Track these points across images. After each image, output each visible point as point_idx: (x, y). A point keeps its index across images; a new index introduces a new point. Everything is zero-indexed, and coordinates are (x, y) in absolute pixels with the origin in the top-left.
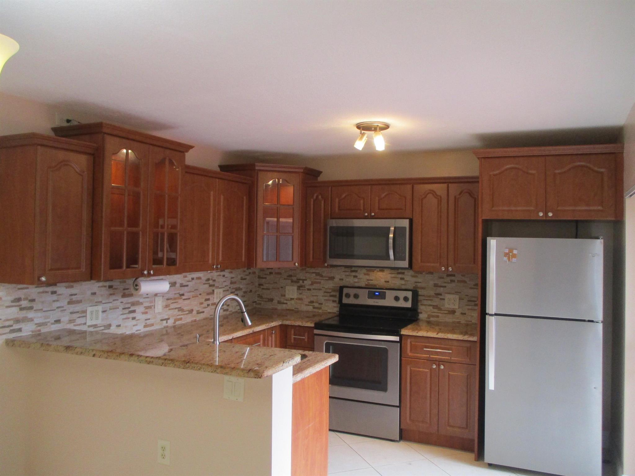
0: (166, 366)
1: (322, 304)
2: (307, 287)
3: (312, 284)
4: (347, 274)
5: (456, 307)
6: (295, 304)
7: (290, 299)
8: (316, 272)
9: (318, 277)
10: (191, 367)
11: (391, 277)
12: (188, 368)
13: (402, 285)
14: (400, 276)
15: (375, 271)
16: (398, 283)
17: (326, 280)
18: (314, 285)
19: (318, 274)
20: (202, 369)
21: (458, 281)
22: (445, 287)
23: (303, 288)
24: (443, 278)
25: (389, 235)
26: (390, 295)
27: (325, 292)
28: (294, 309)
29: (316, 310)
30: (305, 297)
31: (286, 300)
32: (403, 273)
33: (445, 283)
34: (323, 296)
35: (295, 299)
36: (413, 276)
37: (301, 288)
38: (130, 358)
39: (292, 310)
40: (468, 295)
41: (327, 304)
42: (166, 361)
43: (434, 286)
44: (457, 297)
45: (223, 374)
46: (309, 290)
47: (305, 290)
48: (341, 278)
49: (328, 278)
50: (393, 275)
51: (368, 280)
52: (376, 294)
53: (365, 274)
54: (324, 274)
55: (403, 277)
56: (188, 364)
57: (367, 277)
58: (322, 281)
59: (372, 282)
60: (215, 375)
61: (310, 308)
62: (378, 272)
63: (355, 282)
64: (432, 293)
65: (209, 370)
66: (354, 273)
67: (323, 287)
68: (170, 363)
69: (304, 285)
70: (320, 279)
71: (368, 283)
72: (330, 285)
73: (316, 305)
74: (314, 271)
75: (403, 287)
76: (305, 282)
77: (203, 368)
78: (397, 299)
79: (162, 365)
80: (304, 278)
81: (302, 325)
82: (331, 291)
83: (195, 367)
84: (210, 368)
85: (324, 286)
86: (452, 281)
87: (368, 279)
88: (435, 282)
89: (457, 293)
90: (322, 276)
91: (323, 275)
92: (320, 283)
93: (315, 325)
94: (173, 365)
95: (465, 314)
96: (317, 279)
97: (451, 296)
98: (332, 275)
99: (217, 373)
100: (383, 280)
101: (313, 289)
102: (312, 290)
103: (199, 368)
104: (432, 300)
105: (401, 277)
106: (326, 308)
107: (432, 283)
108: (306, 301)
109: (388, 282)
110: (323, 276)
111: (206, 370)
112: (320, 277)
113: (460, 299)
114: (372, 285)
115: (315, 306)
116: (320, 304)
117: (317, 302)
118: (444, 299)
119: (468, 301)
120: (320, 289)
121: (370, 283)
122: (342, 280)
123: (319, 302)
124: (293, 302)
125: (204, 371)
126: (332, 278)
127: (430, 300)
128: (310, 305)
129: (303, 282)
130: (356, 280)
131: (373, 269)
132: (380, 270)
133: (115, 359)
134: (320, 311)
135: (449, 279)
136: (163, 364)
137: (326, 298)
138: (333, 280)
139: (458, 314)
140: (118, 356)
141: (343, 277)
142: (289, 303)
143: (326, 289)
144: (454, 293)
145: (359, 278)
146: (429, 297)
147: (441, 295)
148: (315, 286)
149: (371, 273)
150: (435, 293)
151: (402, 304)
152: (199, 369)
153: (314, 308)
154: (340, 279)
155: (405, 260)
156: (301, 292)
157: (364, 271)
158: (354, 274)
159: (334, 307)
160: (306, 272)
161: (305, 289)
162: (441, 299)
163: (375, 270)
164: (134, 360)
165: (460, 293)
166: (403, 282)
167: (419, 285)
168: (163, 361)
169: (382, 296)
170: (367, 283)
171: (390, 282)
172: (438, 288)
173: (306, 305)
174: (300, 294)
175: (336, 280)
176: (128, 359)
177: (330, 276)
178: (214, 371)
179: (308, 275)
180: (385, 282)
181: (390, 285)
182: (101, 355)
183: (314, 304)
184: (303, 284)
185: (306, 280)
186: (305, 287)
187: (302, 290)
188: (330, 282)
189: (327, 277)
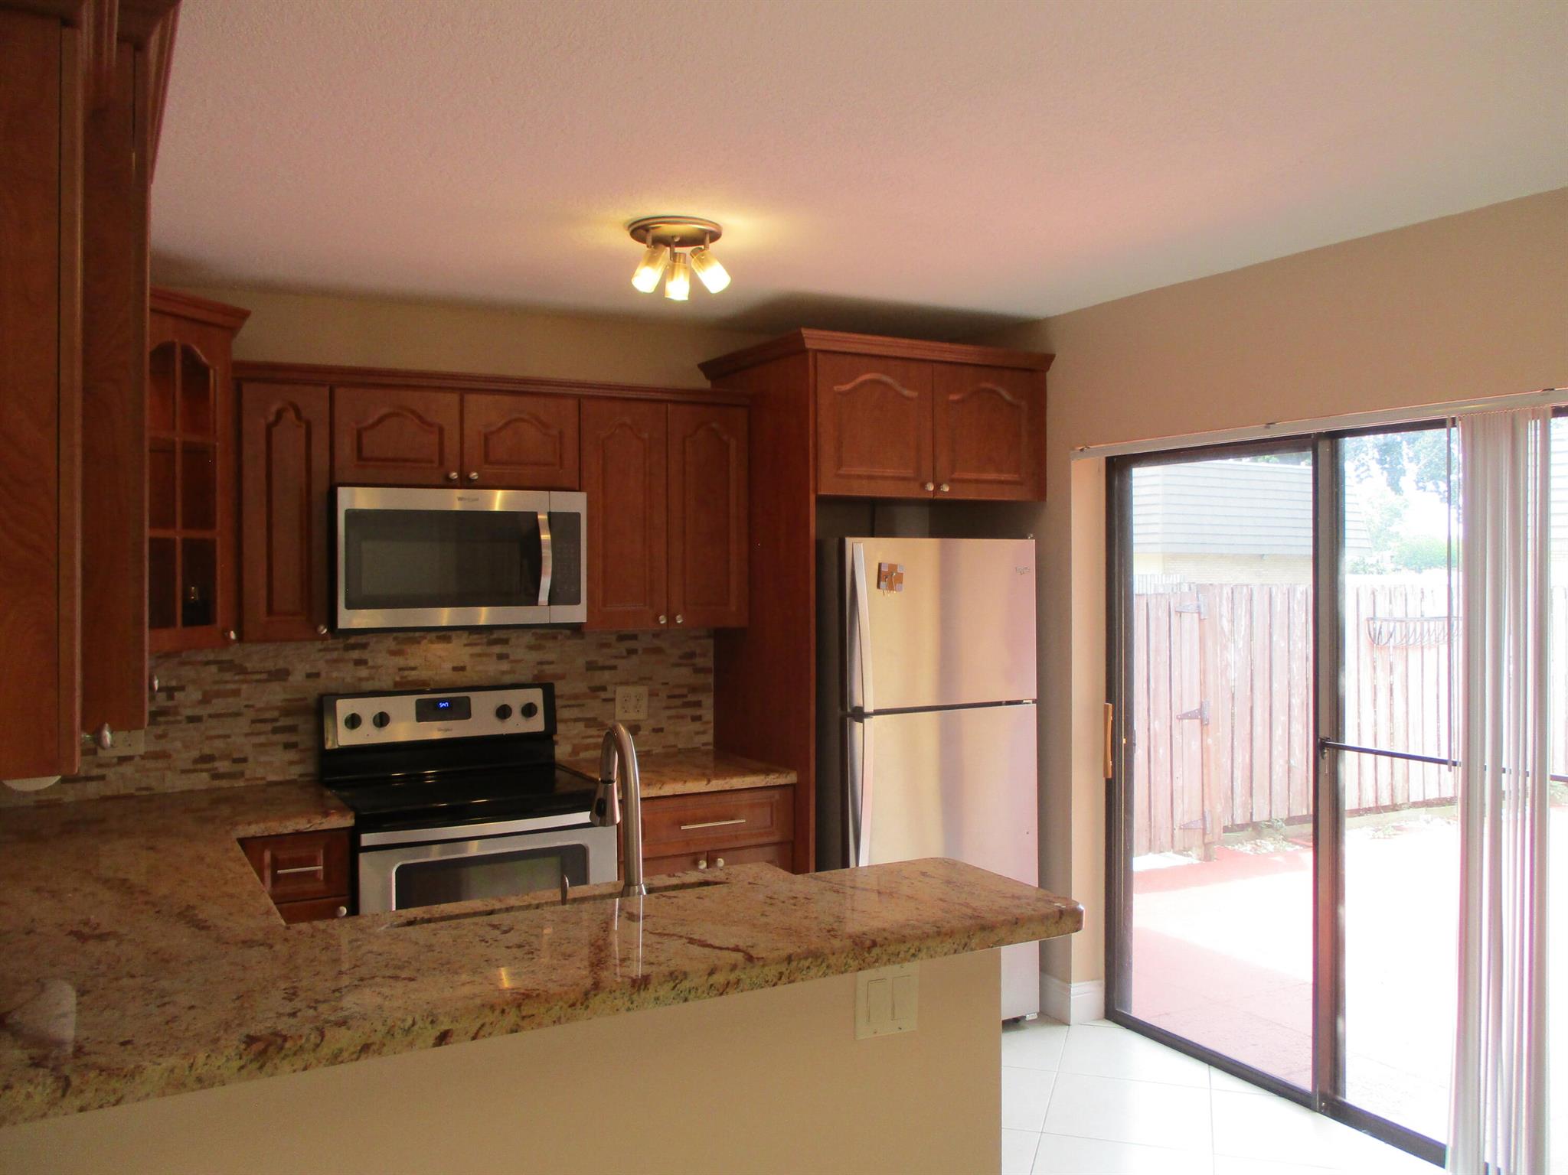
0: (793, 981)
1: (245, 760)
2: (189, 712)
3: (206, 700)
4: (335, 655)
5: (642, 716)
6: (137, 776)
7: (115, 760)
8: (220, 659)
9: (228, 676)
10: (885, 958)
11: (472, 655)
12: (876, 961)
13: (503, 673)
14: (497, 649)
15: (425, 642)
16: (493, 668)
17: (258, 681)
18: (214, 701)
19: (225, 666)
20: (923, 954)
21: (647, 651)
22: (614, 668)
23: (171, 718)
24: (607, 645)
25: (540, 537)
26: (483, 704)
27: (253, 722)
28: (133, 791)
29: (224, 783)
30: (178, 745)
31: (100, 766)
32: (505, 642)
33: (616, 657)
34: (247, 735)
35: (137, 759)
36: (531, 648)
37: (161, 719)
38: (635, 997)
39: (131, 797)
40: (667, 684)
41: (263, 759)
42: (794, 964)
43: (588, 669)
44: (643, 690)
45: (989, 947)
46: (192, 719)
47: (180, 722)
48: (314, 671)
49: (264, 676)
50: (477, 650)
51: (401, 669)
52: (442, 705)
53: (393, 653)
54: (249, 665)
55: (505, 652)
56: (876, 951)
57: (400, 661)
58: (244, 687)
59: (413, 673)
60: (966, 956)
61: (201, 780)
62: (432, 642)
63: (360, 679)
64: (581, 687)
65: (946, 950)
66: (357, 652)
67: (246, 706)
68: (808, 968)
69: (176, 707)
70: (235, 682)
71: (402, 677)
72: (276, 695)
73: (223, 766)
74: (211, 657)
75: (508, 679)
76: (176, 698)
77: (928, 948)
78: (503, 712)
79: (779, 982)
80: (174, 683)
81: (311, 829)
82: (276, 714)
83: (899, 953)
84: (950, 940)
85: (251, 703)
86: (631, 652)
87: (401, 666)
88: (589, 659)
89: (642, 680)
90: (242, 670)
91: (246, 668)
92: (236, 693)
93: (356, 821)
94: (818, 971)
95: (661, 730)
96: (226, 682)
97: (632, 690)
98: (281, 664)
99: (972, 950)
100: (447, 666)
101: (210, 716)
102: (204, 718)
103: (912, 951)
104: (583, 705)
105: (497, 652)
106: (260, 772)
107: (581, 662)
108: (185, 757)
109: (463, 669)
110: (249, 670)
111: (936, 953)
112: (235, 674)
113: (653, 694)
114: (414, 683)
115: (221, 770)
116: (236, 761)
117: (225, 756)
118: (613, 700)
119: (669, 697)
120: (238, 714)
121: (410, 679)
122: (317, 675)
123: (236, 756)
124: (127, 769)
125: (931, 957)
126: (281, 675)
127: (578, 706)
128: (202, 771)
129: (171, 697)
130: (363, 672)
131: (417, 634)
132: (439, 638)
133: (563, 1020)
134: (241, 783)
135: (623, 647)
136: (780, 979)
137: (262, 739)
138: (285, 680)
139: (647, 733)
140: (578, 1004)
141: (321, 666)
142: (110, 773)
143: (260, 710)
144: (636, 683)
145: (373, 667)
146: (576, 697)
147: (604, 689)
148: (219, 705)
149: (411, 649)
150: (590, 688)
151: (517, 725)
152: (914, 955)
153: (216, 776)
154: (309, 676)
155: (577, 602)
156: (159, 730)
157: (389, 643)
158: (355, 654)
159: (291, 763)
160: (183, 664)
161: (179, 718)
162: (605, 700)
163: (424, 638)
164: (657, 999)
165: (650, 679)
166: (505, 666)
167: (549, 669)
168: (783, 968)
169: (460, 710)
170: (398, 679)
171: (468, 668)
172: (598, 673)
173: (184, 772)
174: (159, 737)
175: (297, 677)
176: (628, 1004)
177: (273, 669)
178: (961, 948)
179: (188, 672)
180: (455, 669)
181: (471, 676)
182: (483, 1025)
183: (217, 764)
184: (170, 703)
185: (182, 688)
186: (177, 713)
187: (167, 723)
188: (276, 686)
189: (261, 672)
